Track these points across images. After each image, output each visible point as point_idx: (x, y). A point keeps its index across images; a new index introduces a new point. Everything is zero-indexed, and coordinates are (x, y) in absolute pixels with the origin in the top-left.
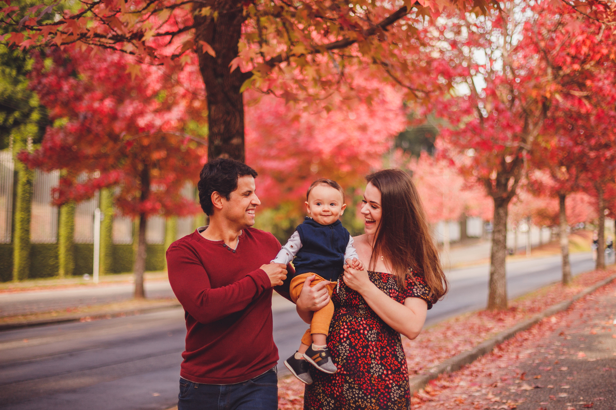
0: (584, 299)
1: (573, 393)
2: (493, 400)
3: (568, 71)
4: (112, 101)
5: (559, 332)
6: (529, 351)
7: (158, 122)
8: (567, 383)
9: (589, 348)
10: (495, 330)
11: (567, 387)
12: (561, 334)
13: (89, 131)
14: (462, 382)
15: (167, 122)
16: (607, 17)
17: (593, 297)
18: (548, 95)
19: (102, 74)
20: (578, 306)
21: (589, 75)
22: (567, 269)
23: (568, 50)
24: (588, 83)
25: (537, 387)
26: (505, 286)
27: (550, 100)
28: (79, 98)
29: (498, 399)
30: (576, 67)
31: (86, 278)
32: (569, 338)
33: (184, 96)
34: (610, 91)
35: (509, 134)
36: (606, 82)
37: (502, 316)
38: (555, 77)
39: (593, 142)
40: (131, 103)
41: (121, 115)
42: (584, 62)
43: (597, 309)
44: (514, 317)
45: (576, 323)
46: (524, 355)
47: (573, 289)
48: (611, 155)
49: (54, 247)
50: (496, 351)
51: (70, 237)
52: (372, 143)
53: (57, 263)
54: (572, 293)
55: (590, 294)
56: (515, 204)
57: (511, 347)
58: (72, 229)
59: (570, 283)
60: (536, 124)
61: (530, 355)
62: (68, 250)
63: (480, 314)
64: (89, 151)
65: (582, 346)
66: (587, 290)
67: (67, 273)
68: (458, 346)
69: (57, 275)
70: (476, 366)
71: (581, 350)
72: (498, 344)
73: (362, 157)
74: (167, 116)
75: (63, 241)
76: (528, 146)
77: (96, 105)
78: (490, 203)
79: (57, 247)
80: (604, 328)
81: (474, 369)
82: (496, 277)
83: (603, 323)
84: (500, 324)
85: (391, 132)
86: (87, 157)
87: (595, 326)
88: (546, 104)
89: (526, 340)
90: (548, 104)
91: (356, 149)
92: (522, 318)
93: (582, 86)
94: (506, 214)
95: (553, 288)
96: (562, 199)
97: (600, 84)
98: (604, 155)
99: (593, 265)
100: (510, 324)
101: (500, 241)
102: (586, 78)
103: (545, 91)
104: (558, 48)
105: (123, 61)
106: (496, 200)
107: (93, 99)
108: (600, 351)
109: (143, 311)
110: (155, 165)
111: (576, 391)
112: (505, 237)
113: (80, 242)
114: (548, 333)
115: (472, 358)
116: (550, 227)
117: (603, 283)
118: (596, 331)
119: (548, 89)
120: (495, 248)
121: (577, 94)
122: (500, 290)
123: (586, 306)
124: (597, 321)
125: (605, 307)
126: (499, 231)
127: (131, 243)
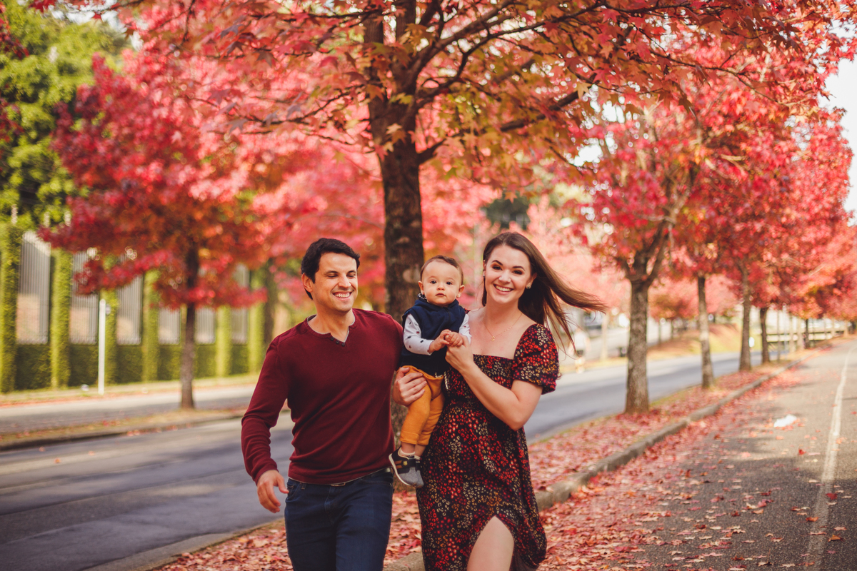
0: (732, 404)
1: (746, 486)
2: (665, 492)
3: (718, 133)
4: (159, 165)
5: (713, 436)
6: (685, 454)
7: (216, 192)
8: (738, 478)
9: (753, 450)
10: (641, 433)
11: (739, 481)
12: (716, 437)
13: (132, 202)
14: (623, 479)
15: (227, 191)
16: (785, 98)
17: (742, 402)
18: (697, 161)
19: (146, 133)
20: (727, 411)
21: (743, 136)
22: (708, 368)
23: (718, 108)
24: (743, 146)
25: (707, 482)
26: (646, 384)
27: (699, 167)
28: (116, 162)
29: (669, 492)
30: (730, 128)
31: (85, 389)
32: (726, 441)
33: (245, 159)
34: (770, 157)
35: (653, 205)
36: (766, 146)
37: (645, 419)
38: (705, 137)
39: (740, 212)
40: (183, 169)
41: (171, 183)
42: (738, 121)
43: (751, 414)
44: (659, 420)
45: (729, 428)
46: (680, 457)
47: (716, 392)
48: (762, 227)
49: (44, 349)
50: (648, 453)
51: (65, 335)
52: (462, 214)
53: (50, 369)
54: (717, 397)
55: (738, 398)
56: (655, 287)
57: (663, 451)
58: (67, 326)
59: (712, 386)
60: (680, 194)
61: (688, 457)
62: (62, 352)
63: (618, 417)
64: (126, 226)
65: (743, 447)
66: (733, 394)
67: (61, 383)
68: (607, 447)
69: (49, 386)
70: (632, 466)
71: (744, 451)
72: (649, 447)
73: (448, 231)
74: (226, 184)
75: (55, 340)
76: (672, 219)
77: (139, 171)
78: (627, 286)
79: (49, 349)
80: (763, 431)
81: (630, 469)
82: (635, 374)
83: (761, 427)
84: (645, 427)
85: (484, 199)
86: (124, 234)
87: (752, 430)
88: (694, 171)
89: (677, 443)
90: (696, 169)
91: (440, 221)
92: (668, 421)
93: (734, 150)
94: (646, 300)
95: (691, 392)
96: (702, 283)
97: (759, 149)
98: (753, 228)
99: (736, 365)
100: (656, 427)
101: (639, 332)
102: (741, 141)
103: (694, 156)
104: (708, 106)
105: (173, 117)
106: (633, 284)
107: (135, 163)
108: (766, 452)
109: (195, 424)
110: (205, 243)
111: (750, 484)
112: (645, 327)
113: (76, 342)
114: (700, 438)
115: (626, 459)
116: (672, 319)
117: (751, 386)
118: (755, 434)
119: (697, 153)
120: (634, 340)
121: (730, 158)
122: (640, 390)
123: (736, 411)
124: (753, 425)
125: (759, 412)
126: (638, 320)
127: (139, 343)
